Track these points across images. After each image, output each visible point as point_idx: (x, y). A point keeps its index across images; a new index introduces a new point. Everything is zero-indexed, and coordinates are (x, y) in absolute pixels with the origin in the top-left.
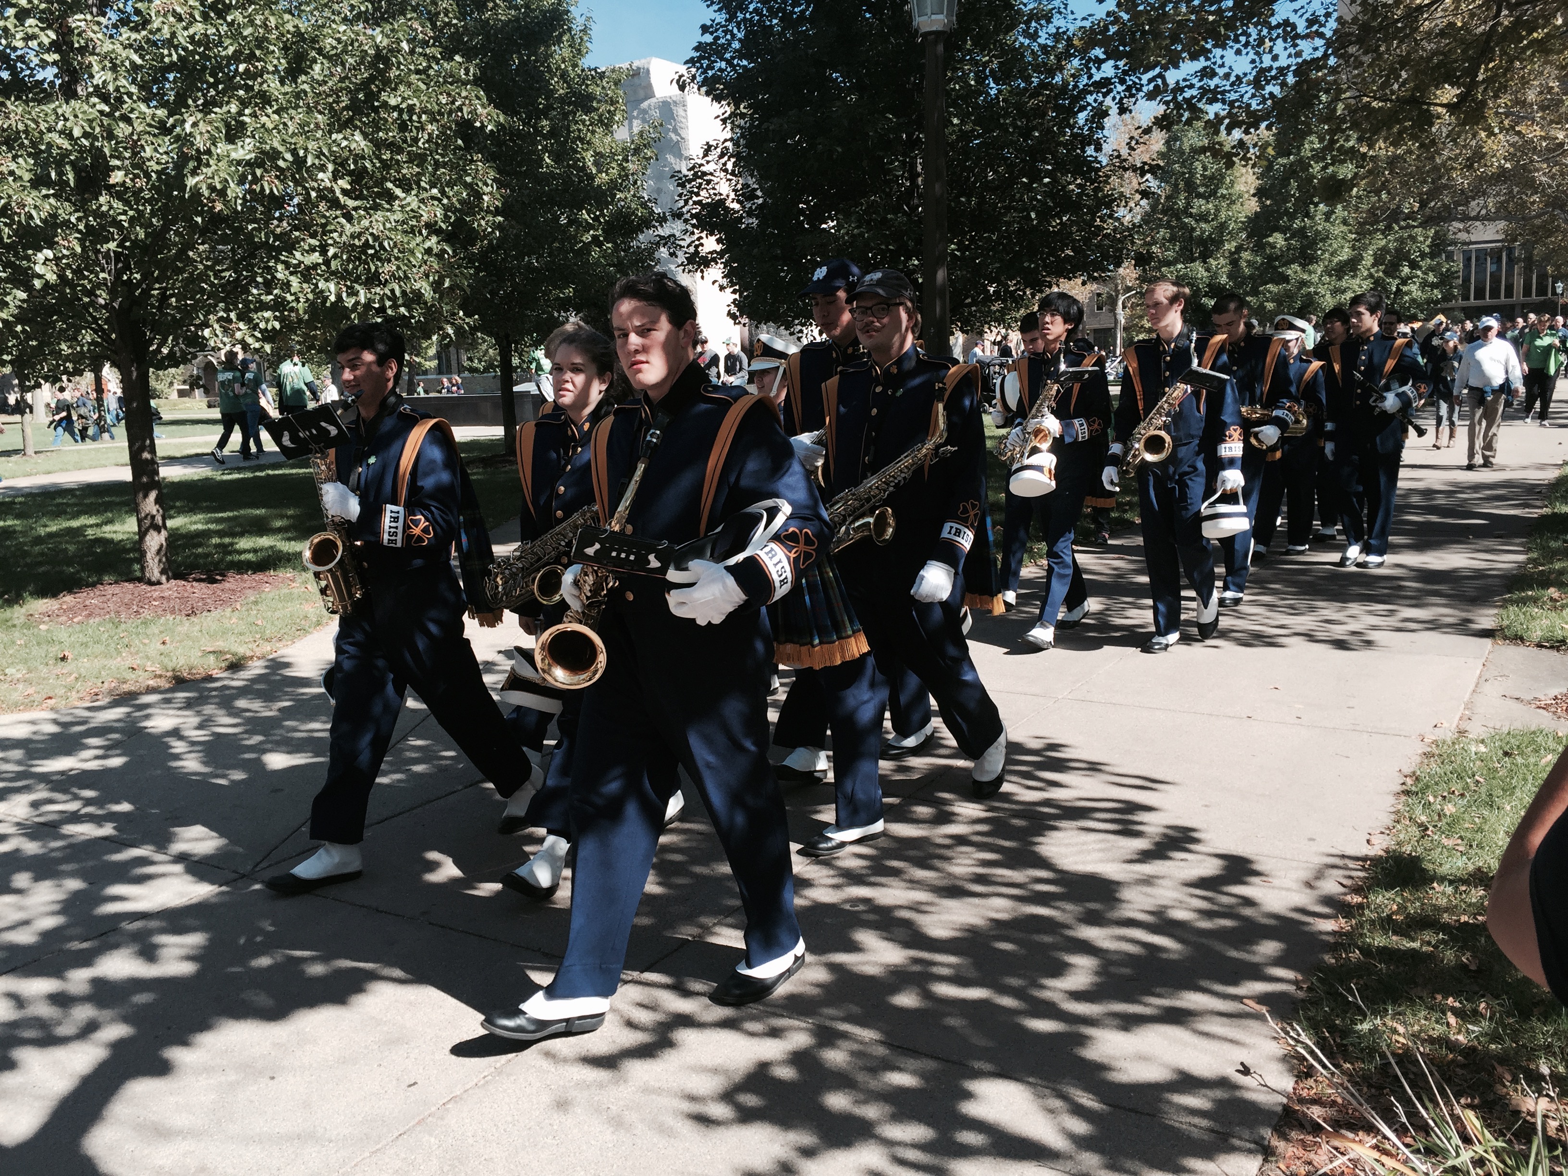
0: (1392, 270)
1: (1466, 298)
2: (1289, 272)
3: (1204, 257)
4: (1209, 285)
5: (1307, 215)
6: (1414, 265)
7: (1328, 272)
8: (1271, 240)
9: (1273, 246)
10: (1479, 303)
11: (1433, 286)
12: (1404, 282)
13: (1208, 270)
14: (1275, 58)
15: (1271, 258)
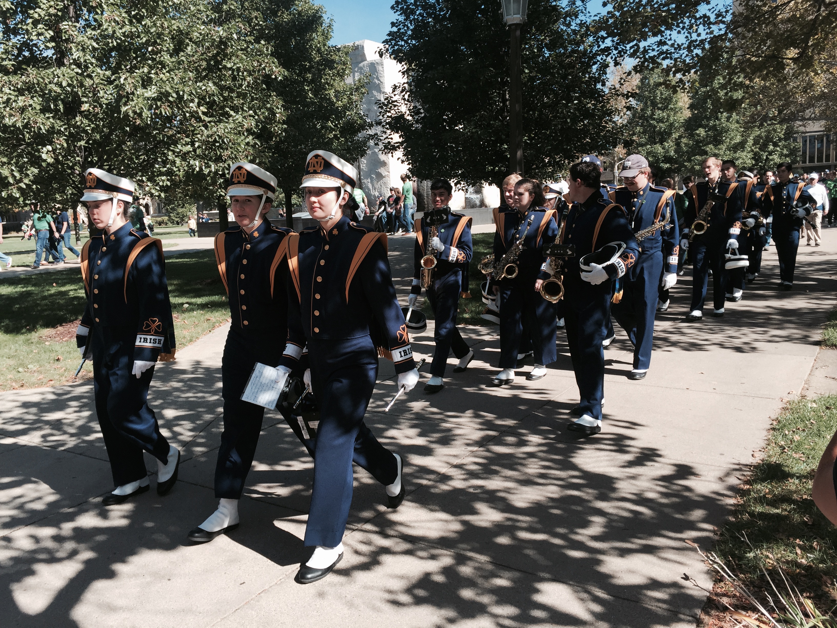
0: (764, 147)
1: (804, 162)
2: (708, 149)
3: (661, 142)
4: (664, 157)
5: (717, 118)
6: (775, 145)
7: (728, 149)
8: (698, 132)
9: (699, 135)
10: (812, 164)
11: (786, 156)
12: (770, 153)
13: (663, 148)
14: (699, 35)
15: (698, 142)
